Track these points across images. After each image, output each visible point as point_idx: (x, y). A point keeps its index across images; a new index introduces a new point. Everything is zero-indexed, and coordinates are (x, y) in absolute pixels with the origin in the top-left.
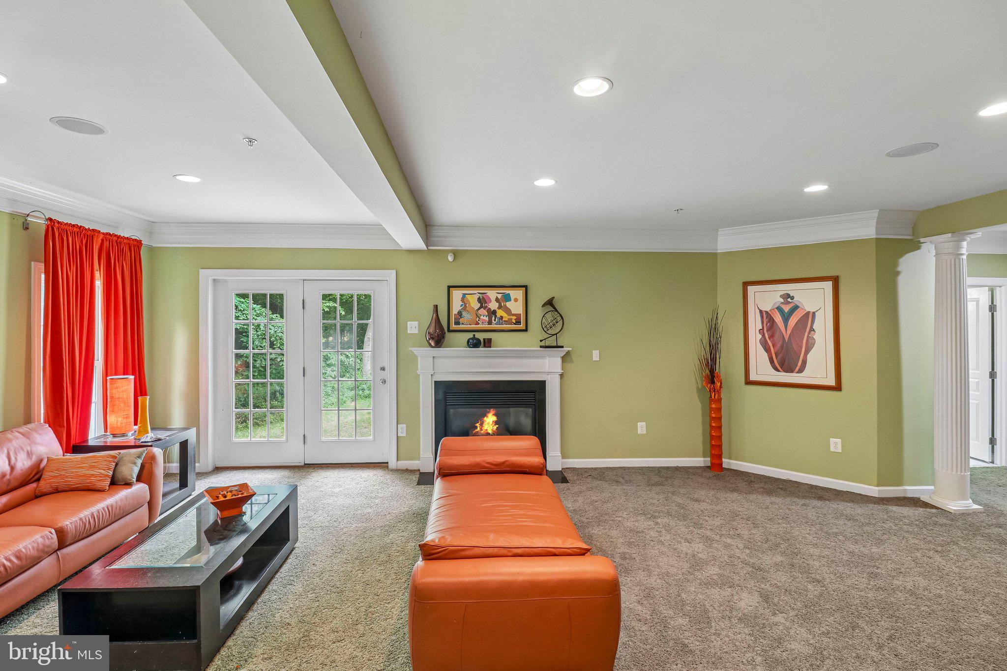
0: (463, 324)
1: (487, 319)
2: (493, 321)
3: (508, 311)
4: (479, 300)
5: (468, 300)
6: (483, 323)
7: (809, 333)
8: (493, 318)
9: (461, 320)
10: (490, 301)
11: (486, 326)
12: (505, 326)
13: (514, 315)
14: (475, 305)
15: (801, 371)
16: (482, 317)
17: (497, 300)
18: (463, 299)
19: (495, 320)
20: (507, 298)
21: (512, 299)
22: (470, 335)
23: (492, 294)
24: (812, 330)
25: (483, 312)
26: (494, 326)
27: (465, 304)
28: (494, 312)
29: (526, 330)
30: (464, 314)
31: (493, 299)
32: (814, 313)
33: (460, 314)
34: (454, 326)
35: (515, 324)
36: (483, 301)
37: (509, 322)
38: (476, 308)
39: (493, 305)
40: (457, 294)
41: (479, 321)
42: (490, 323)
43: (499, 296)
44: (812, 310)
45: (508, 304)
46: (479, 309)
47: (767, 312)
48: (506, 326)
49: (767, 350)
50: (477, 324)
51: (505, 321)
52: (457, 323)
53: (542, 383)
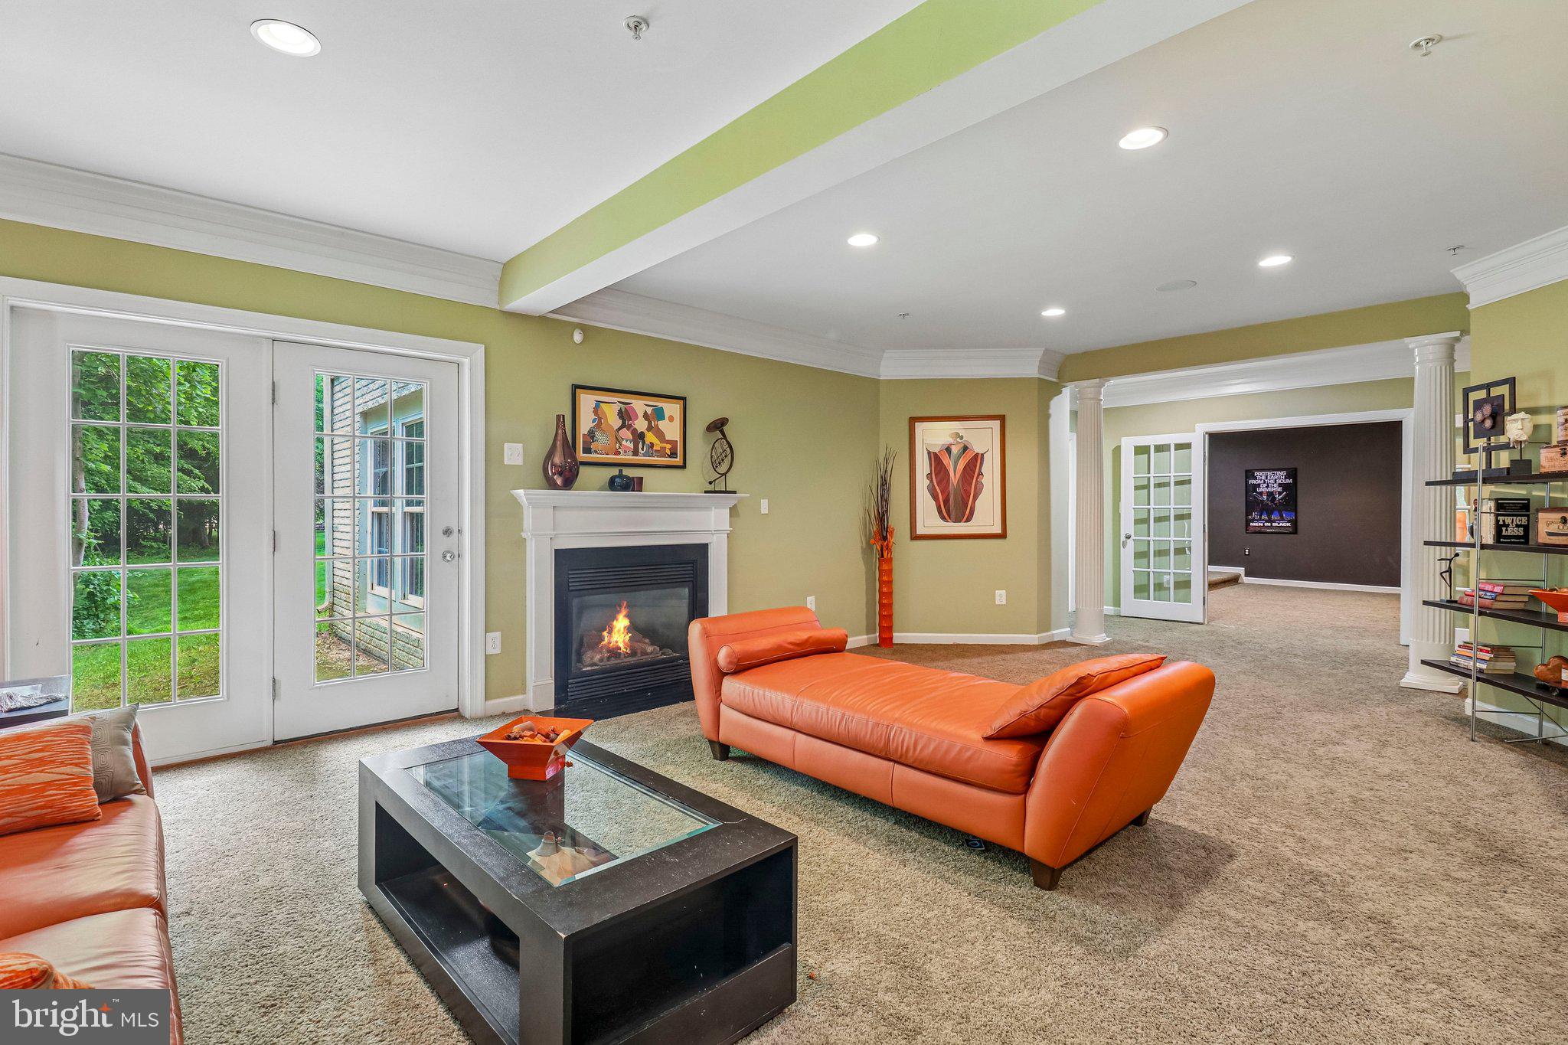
0: (596, 452)
1: (631, 445)
2: (640, 450)
3: (660, 435)
4: (621, 414)
5: (604, 413)
6: (625, 452)
7: (977, 478)
8: (640, 446)
9: (593, 446)
10: (637, 417)
11: (629, 458)
12: (656, 458)
13: (668, 442)
14: (614, 421)
15: (968, 520)
16: (624, 442)
17: (646, 416)
18: (596, 410)
19: (643, 449)
20: (659, 414)
21: (667, 417)
22: (615, 471)
23: (639, 405)
24: (981, 474)
25: (626, 433)
26: (640, 459)
27: (600, 419)
28: (642, 436)
29: (684, 467)
30: (598, 435)
31: (640, 414)
32: (982, 455)
33: (591, 434)
34: (582, 455)
35: (669, 456)
36: (626, 416)
37: (661, 453)
38: (616, 428)
39: (641, 425)
40: (587, 401)
41: (620, 448)
42: (636, 453)
43: (649, 410)
44: (981, 452)
45: (662, 425)
46: (620, 429)
47: (935, 454)
48: (659, 459)
49: (935, 497)
50: (617, 453)
51: (656, 451)
52: (587, 450)
53: (704, 548)
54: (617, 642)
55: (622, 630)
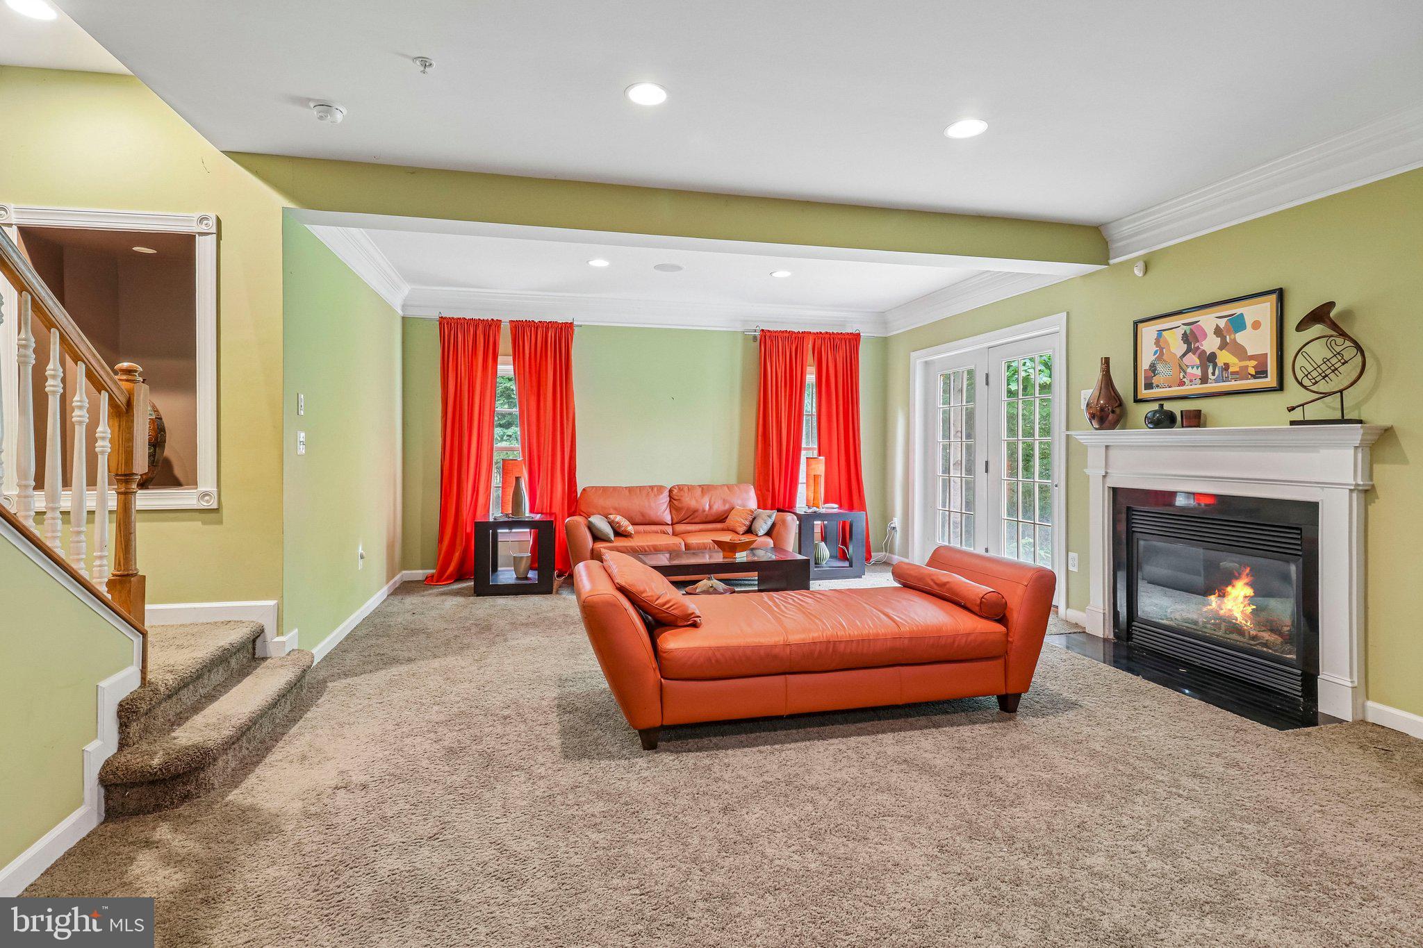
0: (1158, 386)
1: (1198, 372)
2: (1210, 376)
3: (1239, 351)
4: (1186, 338)
5: (1166, 342)
6: (1191, 381)
8: (1210, 370)
9: (1155, 381)
10: (1205, 335)
11: (1198, 388)
12: (1233, 383)
13: (1252, 358)
14: (1178, 347)
16: (1189, 370)
17: (1218, 332)
18: (1157, 342)
19: (1213, 374)
20: (1237, 323)
21: (1249, 322)
23: (1208, 321)
25: (1193, 359)
26: (1212, 386)
27: (1162, 349)
28: (1212, 358)
29: (1280, 387)
30: (1160, 367)
31: (1210, 331)
33: (1153, 368)
34: (1144, 392)
35: (1254, 377)
36: (1190, 339)
37: (1241, 374)
38: (1179, 354)
39: (1210, 344)
40: (1148, 333)
41: (1184, 377)
42: (1204, 380)
43: (1222, 323)
45: (1240, 337)
46: (1184, 355)
48: (1238, 382)
50: (1182, 383)
51: (1233, 373)
52: (1149, 386)
53: (1312, 508)
54: (1230, 610)
55: (1241, 599)
